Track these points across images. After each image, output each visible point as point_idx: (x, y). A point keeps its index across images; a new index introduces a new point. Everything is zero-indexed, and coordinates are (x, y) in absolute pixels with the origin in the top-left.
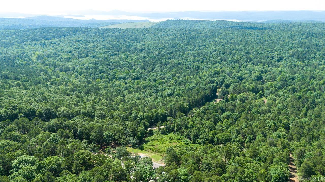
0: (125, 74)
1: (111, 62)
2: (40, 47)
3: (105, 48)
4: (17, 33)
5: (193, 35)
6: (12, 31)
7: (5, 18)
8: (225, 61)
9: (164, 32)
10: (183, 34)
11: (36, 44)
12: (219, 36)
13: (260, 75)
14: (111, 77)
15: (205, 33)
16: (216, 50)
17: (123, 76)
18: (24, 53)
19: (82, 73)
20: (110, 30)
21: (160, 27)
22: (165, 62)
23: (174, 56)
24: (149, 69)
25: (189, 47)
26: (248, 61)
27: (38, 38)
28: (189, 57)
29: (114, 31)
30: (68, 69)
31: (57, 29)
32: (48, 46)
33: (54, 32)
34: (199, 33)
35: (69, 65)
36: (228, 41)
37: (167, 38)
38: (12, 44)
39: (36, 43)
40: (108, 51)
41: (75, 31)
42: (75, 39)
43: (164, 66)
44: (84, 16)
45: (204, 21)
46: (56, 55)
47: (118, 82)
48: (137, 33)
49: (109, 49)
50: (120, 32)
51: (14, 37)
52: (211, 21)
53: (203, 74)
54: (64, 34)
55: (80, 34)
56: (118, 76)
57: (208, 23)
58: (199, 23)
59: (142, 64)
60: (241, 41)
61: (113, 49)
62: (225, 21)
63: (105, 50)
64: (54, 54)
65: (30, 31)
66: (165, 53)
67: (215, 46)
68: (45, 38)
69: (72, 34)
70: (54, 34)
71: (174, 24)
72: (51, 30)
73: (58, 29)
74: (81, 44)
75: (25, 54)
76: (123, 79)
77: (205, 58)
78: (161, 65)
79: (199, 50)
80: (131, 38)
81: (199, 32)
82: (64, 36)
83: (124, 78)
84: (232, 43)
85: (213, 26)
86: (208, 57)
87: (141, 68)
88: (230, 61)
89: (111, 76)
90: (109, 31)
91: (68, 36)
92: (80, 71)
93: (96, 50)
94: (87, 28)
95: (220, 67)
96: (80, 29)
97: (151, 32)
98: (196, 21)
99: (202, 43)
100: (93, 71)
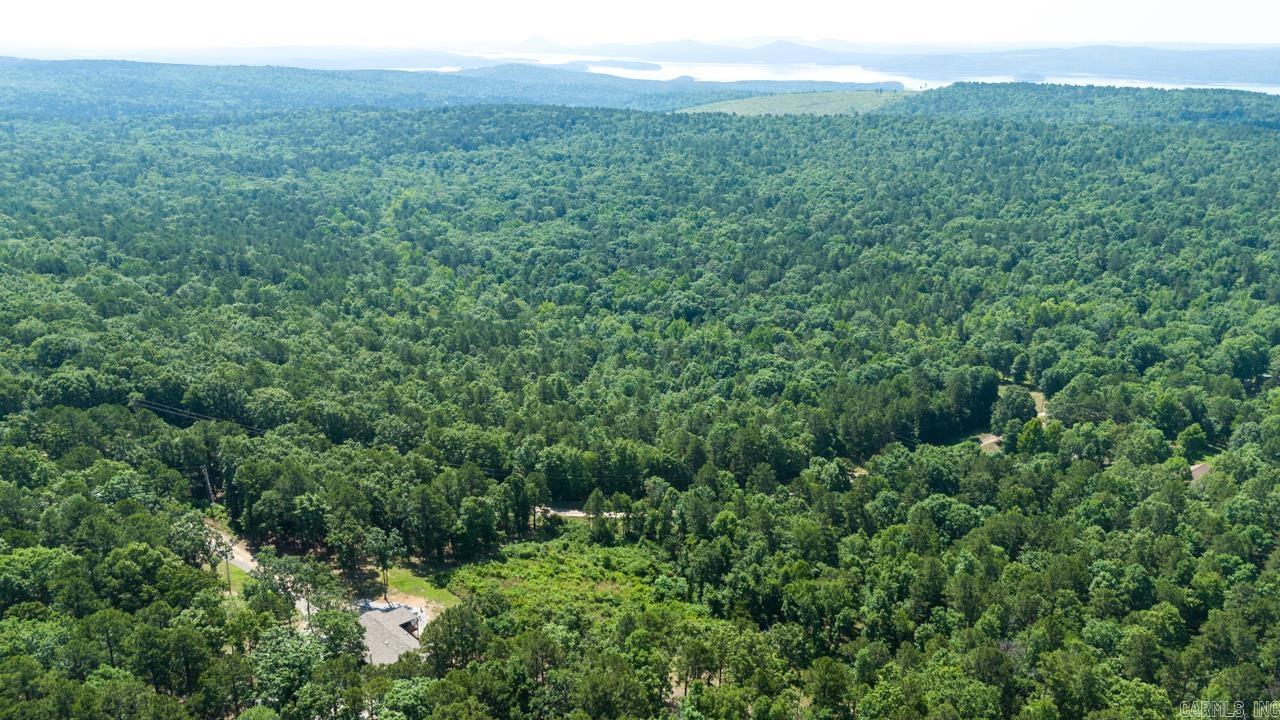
0: (650, 291)
1: (627, 245)
2: (428, 175)
3: (635, 186)
4: (383, 123)
5: (1026, 149)
6: (372, 114)
7: (388, 72)
8: (1116, 270)
9: (901, 131)
10: (981, 144)
11: (422, 164)
12: (1144, 159)
13: (1256, 349)
14: (598, 299)
15: (1087, 141)
16: (1096, 220)
17: (638, 298)
18: (368, 192)
19: (509, 277)
20: (691, 122)
21: (914, 112)
22: (836, 258)
23: (890, 232)
24: (752, 281)
25: (978, 202)
26: (1242, 279)
27: (437, 140)
28: (956, 242)
29: (705, 122)
30: (465, 257)
31: (508, 112)
32: (457, 170)
33: (496, 123)
34: (1054, 143)
35: (480, 242)
36: (1176, 183)
37: (900, 158)
38: (353, 161)
39: (425, 158)
40: (640, 201)
41: (567, 120)
42: (549, 151)
43: (828, 272)
44: (658, 68)
45: (1128, 89)
46: (463, 204)
47: (609, 320)
48: (788, 132)
49: (647, 194)
50: (722, 130)
51: (371, 133)
52: (1163, 91)
53: (984, 320)
54: (527, 132)
55: (581, 133)
56: (620, 296)
57: (1142, 99)
58: (1099, 96)
59: (739, 257)
60: (1245, 186)
61: (662, 196)
62: (1231, 92)
63: (630, 198)
64: (456, 201)
65: (426, 119)
66: (858, 217)
67: (1100, 202)
68: (459, 141)
69: (555, 132)
70: (492, 130)
71: (977, 102)
72: (491, 114)
73: (515, 113)
74: (562, 170)
75: (369, 197)
76: (635, 310)
77: (1028, 250)
78: (814, 269)
79: (1020, 215)
80: (754, 152)
81: (1057, 139)
82: (526, 138)
83: (639, 308)
84: (1192, 194)
85: (1158, 114)
86: (1040, 249)
87: (725, 273)
88: (1141, 273)
89: (600, 295)
90: (687, 122)
91: (537, 136)
92: (502, 270)
93: (600, 196)
94: (610, 112)
95: (1076, 298)
96: (587, 114)
97: (848, 129)
98: (1090, 87)
99: (1048, 186)
100: (545, 270)
